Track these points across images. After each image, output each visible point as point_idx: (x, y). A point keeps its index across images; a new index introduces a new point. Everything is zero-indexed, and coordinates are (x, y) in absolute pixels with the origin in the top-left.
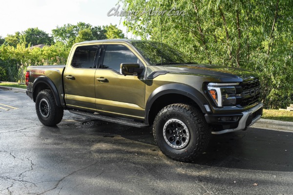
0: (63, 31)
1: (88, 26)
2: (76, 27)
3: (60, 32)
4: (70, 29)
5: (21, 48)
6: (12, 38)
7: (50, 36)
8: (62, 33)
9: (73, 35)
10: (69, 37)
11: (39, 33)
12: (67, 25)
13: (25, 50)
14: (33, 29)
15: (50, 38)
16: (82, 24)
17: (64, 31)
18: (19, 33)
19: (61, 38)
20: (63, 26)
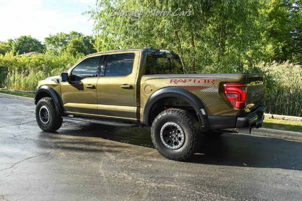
0: (55, 39)
1: (80, 35)
2: (69, 36)
3: (52, 40)
4: (62, 38)
5: (9, 56)
6: (4, 45)
7: (42, 44)
8: (54, 42)
9: (65, 43)
10: (61, 46)
11: (32, 41)
12: (60, 34)
13: (13, 58)
14: (26, 37)
15: (42, 45)
16: (74, 33)
17: (57, 39)
18: (12, 41)
19: (53, 46)
20: (56, 35)
